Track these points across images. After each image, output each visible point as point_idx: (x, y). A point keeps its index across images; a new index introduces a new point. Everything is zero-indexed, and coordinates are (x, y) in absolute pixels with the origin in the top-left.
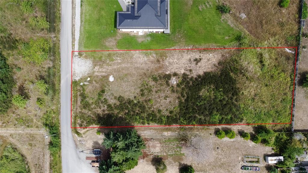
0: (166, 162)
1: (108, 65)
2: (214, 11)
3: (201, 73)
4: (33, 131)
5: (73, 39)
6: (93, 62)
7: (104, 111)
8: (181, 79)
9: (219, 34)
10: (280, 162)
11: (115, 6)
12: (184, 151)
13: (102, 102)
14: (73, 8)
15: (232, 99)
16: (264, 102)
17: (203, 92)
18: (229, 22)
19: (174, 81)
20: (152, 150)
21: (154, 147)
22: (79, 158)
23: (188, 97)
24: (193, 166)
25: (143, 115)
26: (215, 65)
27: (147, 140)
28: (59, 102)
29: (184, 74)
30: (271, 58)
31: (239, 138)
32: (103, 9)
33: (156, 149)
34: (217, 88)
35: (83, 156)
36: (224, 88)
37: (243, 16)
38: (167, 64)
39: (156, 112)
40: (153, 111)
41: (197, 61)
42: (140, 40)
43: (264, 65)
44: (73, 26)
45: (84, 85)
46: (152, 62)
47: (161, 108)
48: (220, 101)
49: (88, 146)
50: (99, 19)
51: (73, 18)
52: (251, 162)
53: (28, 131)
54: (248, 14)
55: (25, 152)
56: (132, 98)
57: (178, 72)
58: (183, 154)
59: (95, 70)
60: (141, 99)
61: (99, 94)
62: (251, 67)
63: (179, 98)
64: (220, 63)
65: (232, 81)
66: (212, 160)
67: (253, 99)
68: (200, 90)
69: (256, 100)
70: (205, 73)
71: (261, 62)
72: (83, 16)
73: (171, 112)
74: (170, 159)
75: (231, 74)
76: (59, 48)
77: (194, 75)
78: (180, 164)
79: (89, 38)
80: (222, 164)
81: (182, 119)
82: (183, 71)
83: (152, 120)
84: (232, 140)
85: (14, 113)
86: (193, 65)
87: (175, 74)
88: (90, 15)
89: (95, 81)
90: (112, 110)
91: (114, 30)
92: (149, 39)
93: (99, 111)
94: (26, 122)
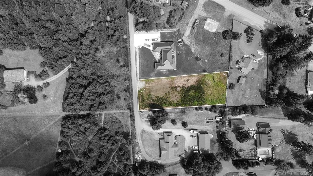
0: (177, 121)
1: (152, 83)
2: (194, 60)
3: (189, 85)
4: (123, 111)
5: (137, 73)
6: (146, 82)
7: (151, 102)
8: (181, 88)
9: (196, 69)
10: (221, 119)
11: (153, 59)
12: (183, 116)
13: (150, 99)
14: (136, 60)
15: (202, 95)
16: (215, 96)
17: (190, 93)
18: (200, 64)
19: (179, 89)
21: (172, 115)
22: (142, 121)
23: (184, 95)
24: (187, 122)
25: (166, 103)
26: (195, 82)
27: (168, 113)
28: (132, 99)
29: (182, 86)
30: (218, 78)
31: (205, 111)
32: (149, 61)
33: (172, 116)
34: (196, 92)
35: (144, 120)
36: (198, 91)
37: (206, 61)
38: (175, 82)
39: (172, 102)
40: (171, 102)
41: (188, 80)
42: (164, 73)
43: (215, 81)
44: (136, 68)
45: (142, 92)
46: (169, 82)
47: (174, 100)
48: (197, 96)
49: (145, 116)
50: (147, 65)
51: (136, 65)
52: (210, 120)
53: (121, 111)
54: (208, 60)
55: (120, 120)
56: (162, 97)
57: (180, 85)
58: (183, 118)
59: (146, 86)
60: (166, 97)
61: (149, 96)
62: (210, 82)
63: (181, 96)
64: (197, 81)
65: (202, 88)
66: (195, 120)
67: (211, 95)
68: (189, 92)
69: (212, 95)
70: (191, 85)
71: (213, 80)
72: (140, 63)
73: (178, 102)
74: (178, 120)
75: (202, 85)
76: (131, 77)
77: (187, 86)
78: (182, 122)
79: (143, 73)
80: (199, 121)
81: (182, 104)
83: (170, 105)
84: (202, 111)
85: (115, 104)
86: (186, 82)
87: (179, 86)
88: (143, 63)
89: (147, 90)
90: (154, 102)
91: (154, 70)
92: (168, 72)
93: (149, 102)
94: (119, 108)
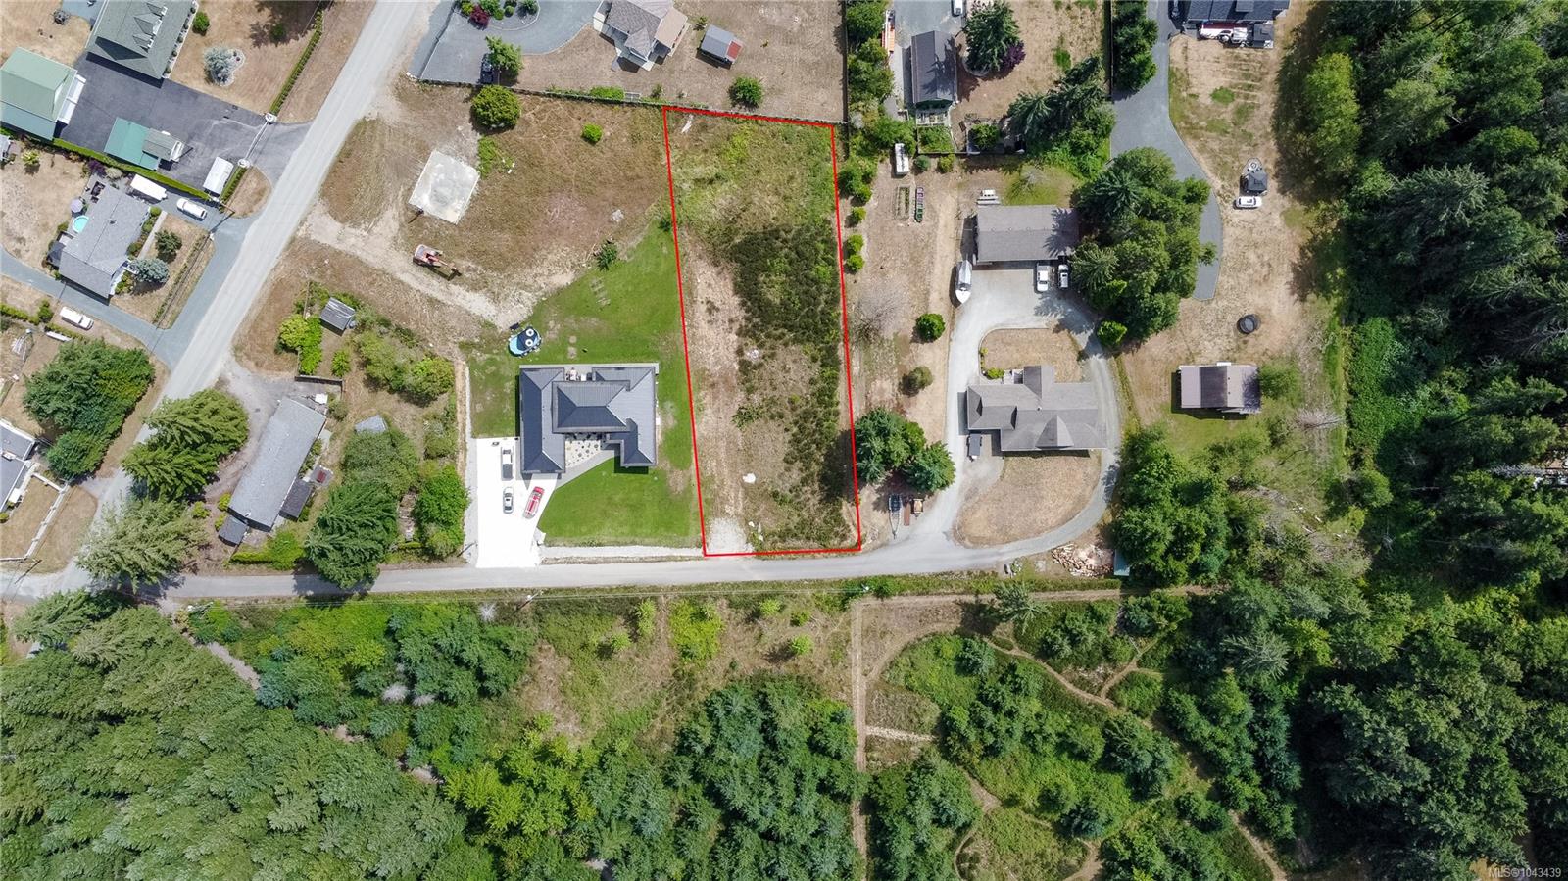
0: (911, 367)
1: (722, 486)
2: (611, 276)
3: (736, 300)
4: (856, 631)
5: (669, 558)
6: (717, 516)
7: (813, 493)
8: (749, 340)
9: (657, 264)
10: (906, 150)
11: (604, 474)
12: (888, 333)
13: (797, 496)
14: (606, 561)
15: (785, 241)
16: (791, 178)
17: (774, 295)
18: (633, 244)
19: (753, 354)
20: (888, 395)
21: (882, 391)
22: (907, 539)
23: (785, 327)
24: (918, 315)
25: (821, 415)
26: (719, 274)
27: (869, 405)
28: (799, 584)
29: (739, 334)
30: (704, 162)
31: (862, 226)
32: (609, 498)
33: (886, 389)
34: (767, 270)
35: (902, 531)
36: (766, 257)
37: (618, 215)
38: (718, 368)
39: (814, 389)
40: (813, 394)
41: (712, 308)
42: (672, 423)
43: (718, 177)
44: (642, 560)
45: (763, 533)
46: (715, 398)
47: (807, 379)
48: (790, 263)
49: (883, 523)
50: (631, 506)
51: (627, 561)
52: (907, 205)
53: (856, 641)
54: (615, 205)
55: (898, 646)
56: (788, 437)
57: (736, 345)
58: (895, 335)
59: (732, 513)
60: (790, 418)
61: (782, 501)
62: (723, 201)
63: (786, 345)
64: (716, 264)
65: (751, 241)
66: (905, 278)
67: (785, 198)
68: (769, 303)
69: (788, 193)
70: (736, 293)
71: (711, 182)
72: (620, 539)
73: (814, 359)
74: (906, 360)
75: (737, 241)
76: (688, 588)
77: (740, 314)
78: (914, 341)
79: (669, 526)
80: (912, 259)
81: (827, 339)
82: (733, 337)
83: (830, 397)
84: (865, 240)
85: (821, 672)
86: (720, 316)
87: (740, 352)
88: (621, 525)
89: (755, 510)
90: (812, 475)
91: (654, 474)
92: (669, 404)
93: (815, 500)
94: (839, 647)
